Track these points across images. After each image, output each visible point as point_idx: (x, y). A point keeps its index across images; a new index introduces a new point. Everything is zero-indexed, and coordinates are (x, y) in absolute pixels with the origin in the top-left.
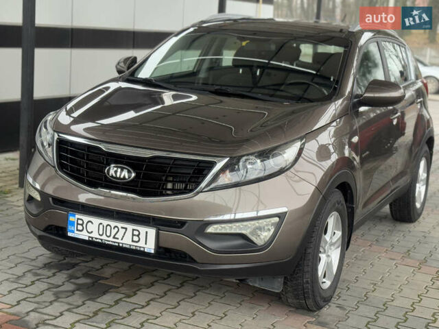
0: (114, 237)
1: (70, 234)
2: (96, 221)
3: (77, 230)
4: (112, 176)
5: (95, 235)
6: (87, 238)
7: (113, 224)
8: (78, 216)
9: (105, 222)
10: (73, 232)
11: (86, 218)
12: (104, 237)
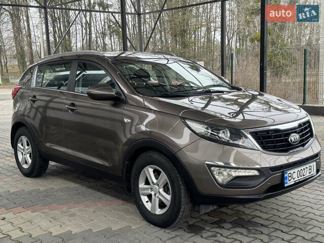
0: (304, 175)
1: (286, 185)
2: (296, 170)
3: (289, 180)
4: (294, 142)
5: (297, 179)
6: (293, 183)
7: (302, 168)
8: (288, 172)
9: (299, 169)
10: (287, 183)
11: (292, 172)
12: (300, 178)
